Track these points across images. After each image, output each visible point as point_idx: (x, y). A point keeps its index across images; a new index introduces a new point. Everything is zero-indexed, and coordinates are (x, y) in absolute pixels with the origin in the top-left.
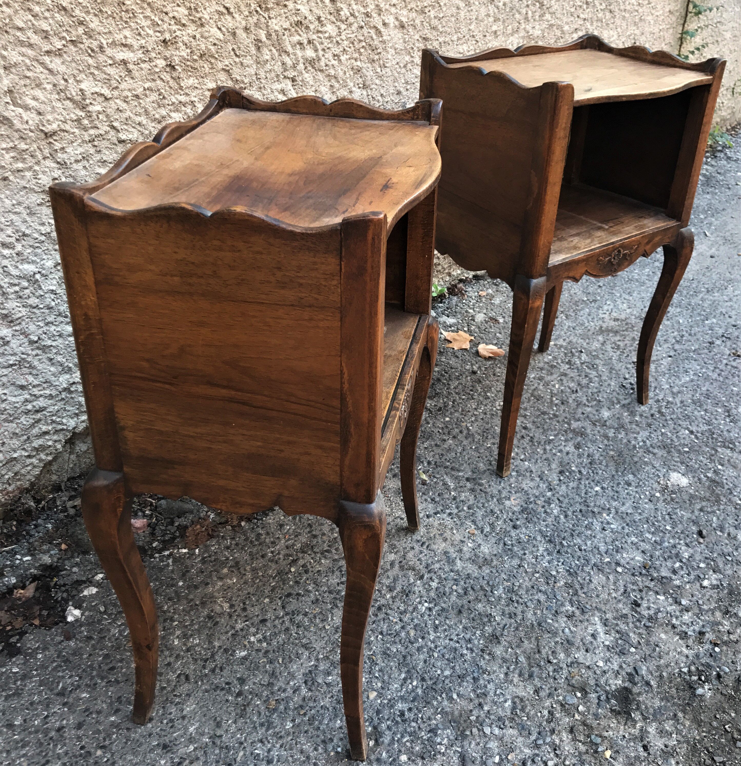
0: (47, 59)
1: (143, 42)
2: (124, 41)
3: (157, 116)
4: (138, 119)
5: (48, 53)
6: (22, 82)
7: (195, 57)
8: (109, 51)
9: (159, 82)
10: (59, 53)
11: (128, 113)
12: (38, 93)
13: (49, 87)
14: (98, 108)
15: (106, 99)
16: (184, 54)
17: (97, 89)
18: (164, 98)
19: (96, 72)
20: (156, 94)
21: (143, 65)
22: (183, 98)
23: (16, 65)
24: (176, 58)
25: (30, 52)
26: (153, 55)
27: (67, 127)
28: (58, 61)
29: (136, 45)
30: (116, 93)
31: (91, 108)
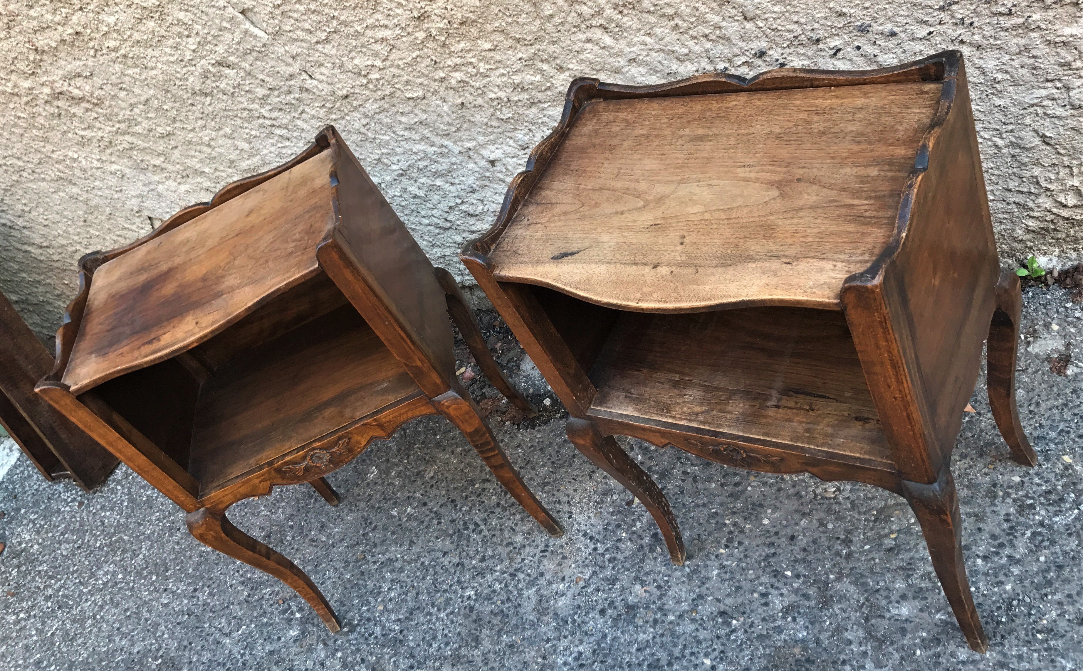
0: (319, 47)
1: (396, 21)
2: (377, 23)
3: (437, 77)
4: (419, 81)
5: (318, 43)
6: (308, 65)
7: (455, 26)
8: (369, 33)
9: (426, 50)
10: (327, 41)
11: (405, 78)
12: (323, 70)
13: (329, 65)
14: (377, 76)
15: (380, 69)
16: (441, 25)
17: (369, 63)
18: (436, 62)
19: (364, 50)
20: (429, 60)
21: (404, 39)
22: (458, 61)
23: (297, 55)
24: (433, 30)
25: (304, 45)
26: (410, 30)
27: (357, 91)
28: (328, 46)
29: (390, 24)
30: (388, 63)
31: (370, 76)
